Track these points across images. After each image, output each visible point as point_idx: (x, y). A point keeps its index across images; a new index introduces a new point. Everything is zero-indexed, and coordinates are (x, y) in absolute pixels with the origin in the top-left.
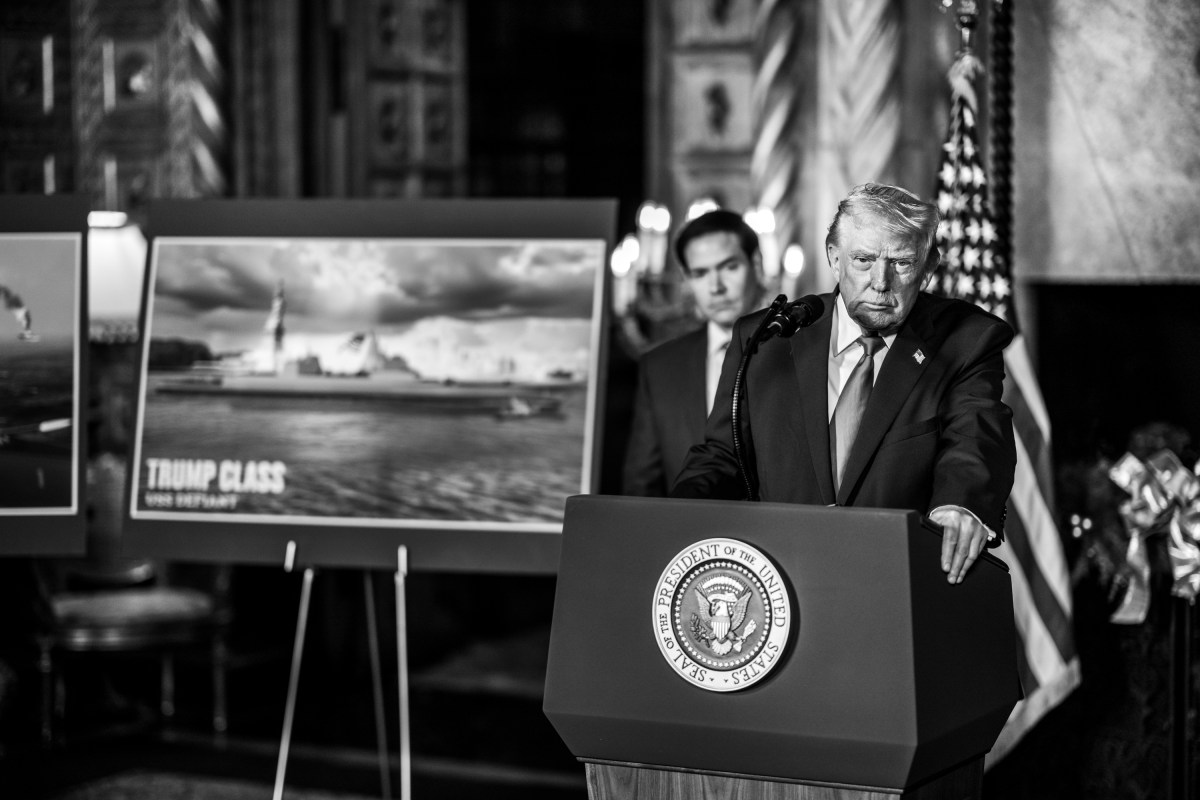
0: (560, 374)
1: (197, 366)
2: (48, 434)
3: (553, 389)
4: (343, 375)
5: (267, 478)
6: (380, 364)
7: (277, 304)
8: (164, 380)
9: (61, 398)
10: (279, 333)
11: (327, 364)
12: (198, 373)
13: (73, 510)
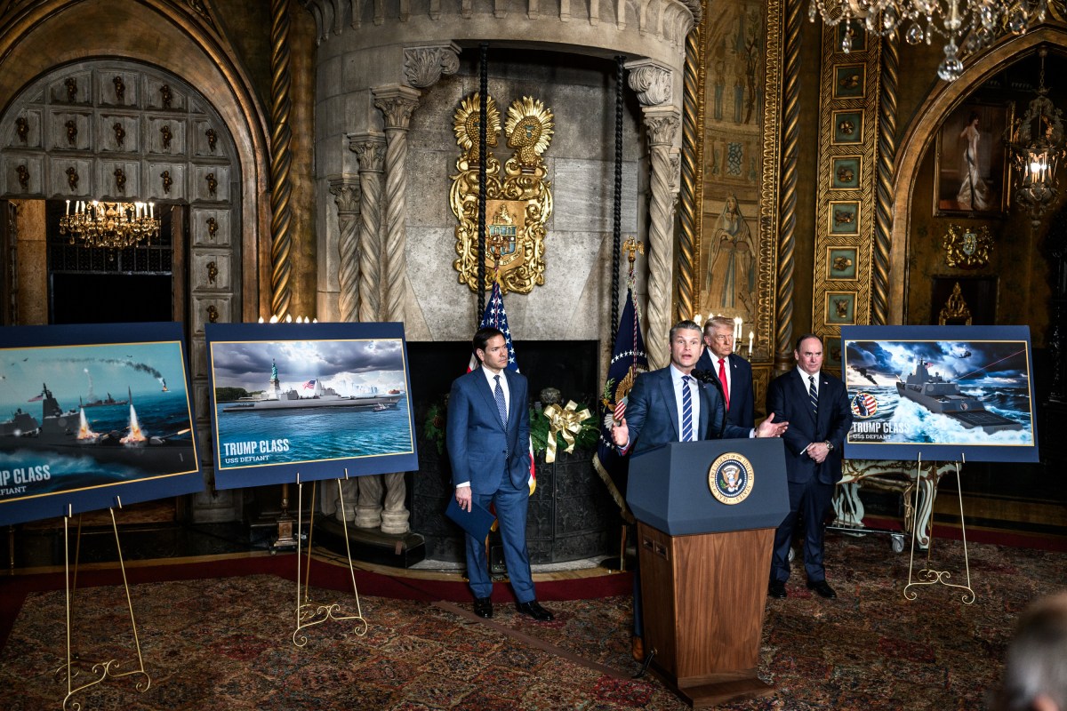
0: (395, 392)
1: (241, 399)
2: (181, 435)
3: (393, 398)
4: (308, 398)
5: (281, 446)
6: (323, 393)
7: (273, 369)
8: (224, 406)
9: (184, 419)
10: (277, 382)
11: (300, 394)
12: (241, 402)
13: (197, 471)
